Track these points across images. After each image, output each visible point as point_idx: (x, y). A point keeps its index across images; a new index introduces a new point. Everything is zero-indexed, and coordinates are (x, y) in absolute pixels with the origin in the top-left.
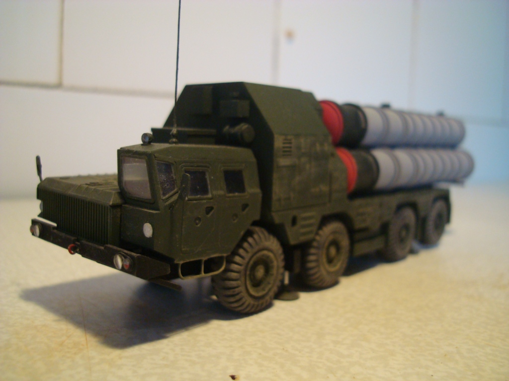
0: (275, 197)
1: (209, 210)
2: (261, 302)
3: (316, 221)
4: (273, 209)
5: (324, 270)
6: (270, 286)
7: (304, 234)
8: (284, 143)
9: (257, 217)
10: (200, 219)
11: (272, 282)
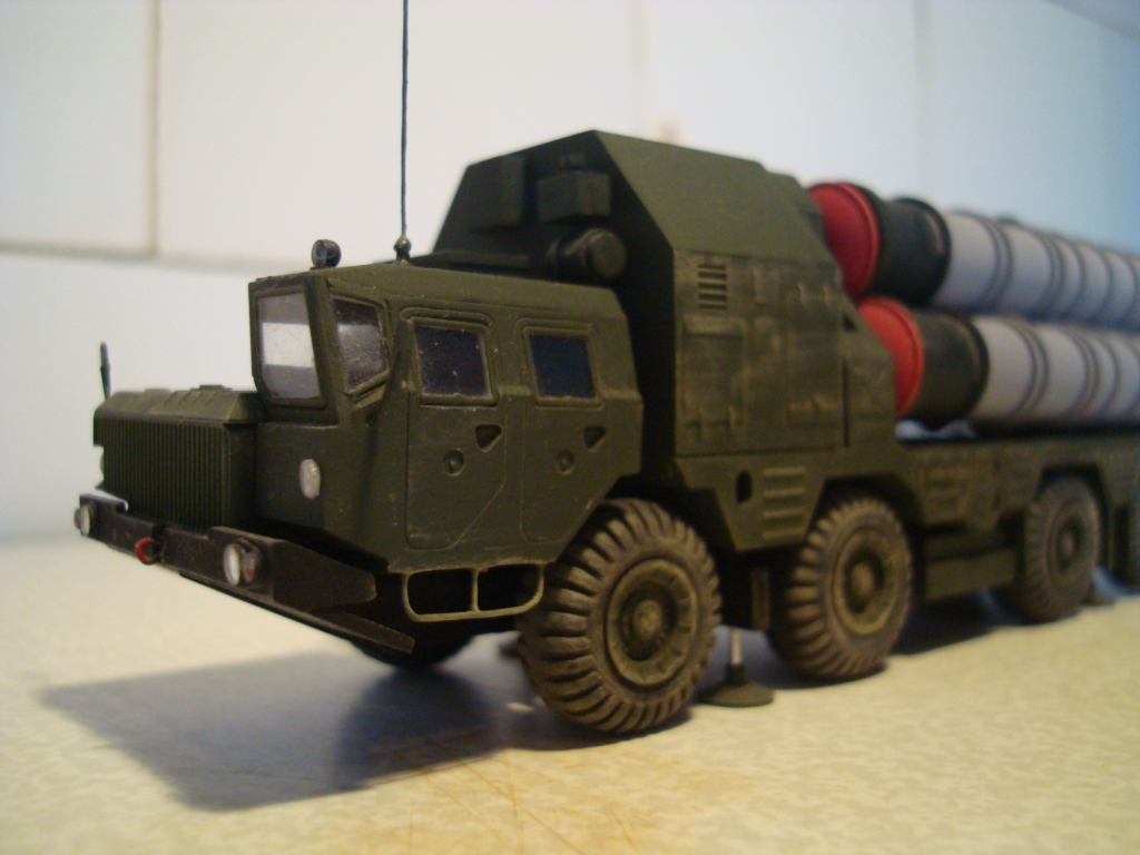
0: (682, 418)
1: (487, 434)
2: (653, 703)
3: (809, 491)
4: (679, 449)
5: (840, 629)
6: (680, 660)
7: (774, 523)
8: (702, 275)
9: (632, 466)
10: (460, 458)
11: (685, 650)
